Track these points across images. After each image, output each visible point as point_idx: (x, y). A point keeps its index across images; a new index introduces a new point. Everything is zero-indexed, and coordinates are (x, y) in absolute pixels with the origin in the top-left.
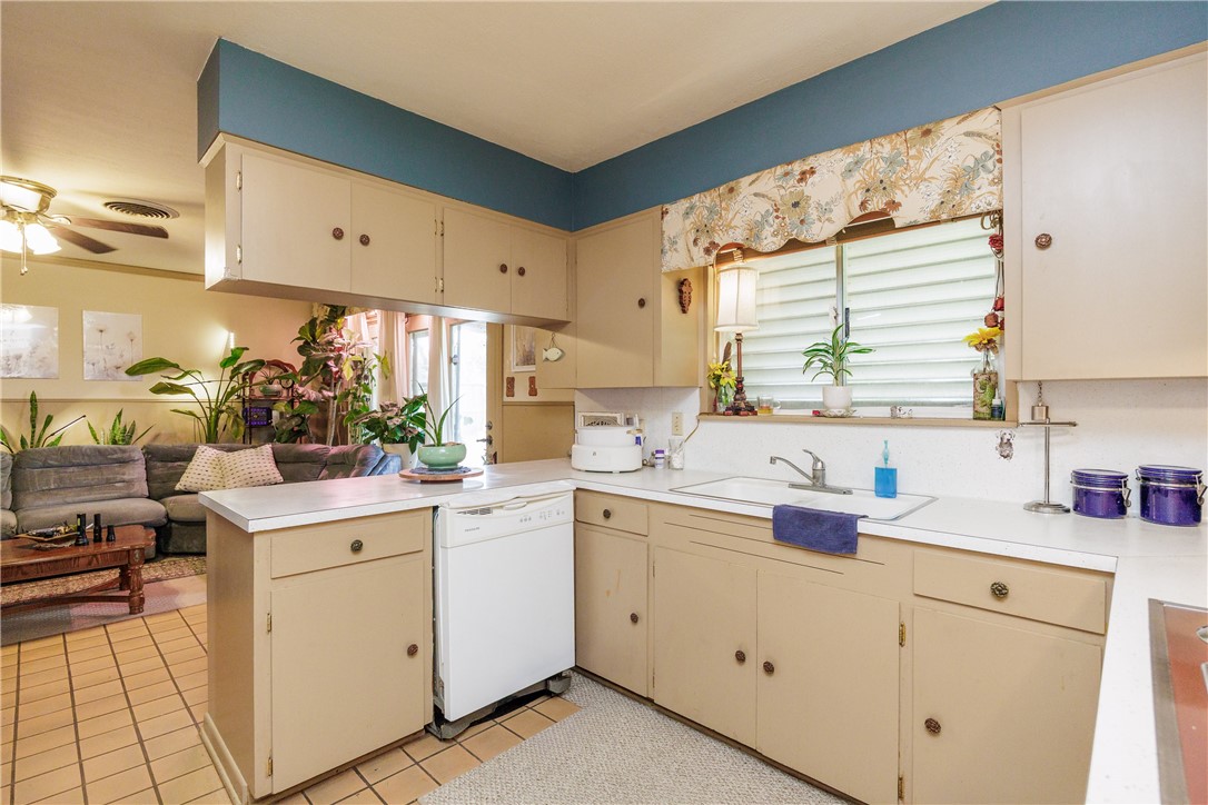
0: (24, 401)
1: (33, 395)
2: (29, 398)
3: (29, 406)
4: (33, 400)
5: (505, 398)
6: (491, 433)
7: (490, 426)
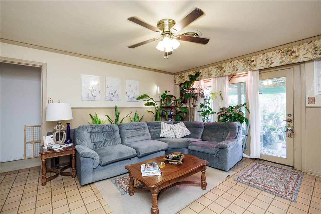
0: (113, 108)
1: (116, 106)
2: (115, 107)
3: (115, 109)
4: (116, 108)
5: (307, 105)
6: (292, 118)
7: (289, 115)
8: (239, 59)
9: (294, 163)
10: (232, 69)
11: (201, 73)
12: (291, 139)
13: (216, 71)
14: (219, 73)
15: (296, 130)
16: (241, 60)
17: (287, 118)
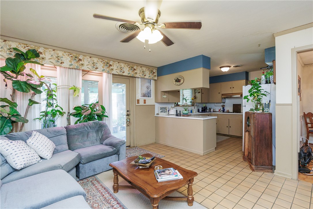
5: (137, 104)
6: (129, 113)
7: (128, 111)
8: (99, 58)
9: (130, 143)
10: (92, 66)
11: (41, 53)
12: (129, 127)
13: (70, 60)
14: (75, 64)
15: (132, 121)
16: (100, 60)
17: (126, 113)
